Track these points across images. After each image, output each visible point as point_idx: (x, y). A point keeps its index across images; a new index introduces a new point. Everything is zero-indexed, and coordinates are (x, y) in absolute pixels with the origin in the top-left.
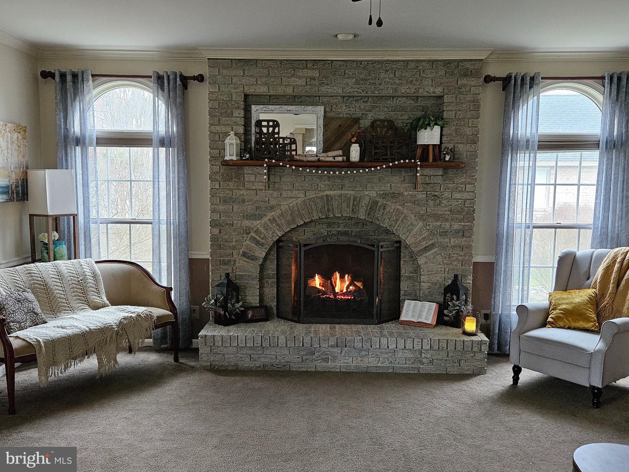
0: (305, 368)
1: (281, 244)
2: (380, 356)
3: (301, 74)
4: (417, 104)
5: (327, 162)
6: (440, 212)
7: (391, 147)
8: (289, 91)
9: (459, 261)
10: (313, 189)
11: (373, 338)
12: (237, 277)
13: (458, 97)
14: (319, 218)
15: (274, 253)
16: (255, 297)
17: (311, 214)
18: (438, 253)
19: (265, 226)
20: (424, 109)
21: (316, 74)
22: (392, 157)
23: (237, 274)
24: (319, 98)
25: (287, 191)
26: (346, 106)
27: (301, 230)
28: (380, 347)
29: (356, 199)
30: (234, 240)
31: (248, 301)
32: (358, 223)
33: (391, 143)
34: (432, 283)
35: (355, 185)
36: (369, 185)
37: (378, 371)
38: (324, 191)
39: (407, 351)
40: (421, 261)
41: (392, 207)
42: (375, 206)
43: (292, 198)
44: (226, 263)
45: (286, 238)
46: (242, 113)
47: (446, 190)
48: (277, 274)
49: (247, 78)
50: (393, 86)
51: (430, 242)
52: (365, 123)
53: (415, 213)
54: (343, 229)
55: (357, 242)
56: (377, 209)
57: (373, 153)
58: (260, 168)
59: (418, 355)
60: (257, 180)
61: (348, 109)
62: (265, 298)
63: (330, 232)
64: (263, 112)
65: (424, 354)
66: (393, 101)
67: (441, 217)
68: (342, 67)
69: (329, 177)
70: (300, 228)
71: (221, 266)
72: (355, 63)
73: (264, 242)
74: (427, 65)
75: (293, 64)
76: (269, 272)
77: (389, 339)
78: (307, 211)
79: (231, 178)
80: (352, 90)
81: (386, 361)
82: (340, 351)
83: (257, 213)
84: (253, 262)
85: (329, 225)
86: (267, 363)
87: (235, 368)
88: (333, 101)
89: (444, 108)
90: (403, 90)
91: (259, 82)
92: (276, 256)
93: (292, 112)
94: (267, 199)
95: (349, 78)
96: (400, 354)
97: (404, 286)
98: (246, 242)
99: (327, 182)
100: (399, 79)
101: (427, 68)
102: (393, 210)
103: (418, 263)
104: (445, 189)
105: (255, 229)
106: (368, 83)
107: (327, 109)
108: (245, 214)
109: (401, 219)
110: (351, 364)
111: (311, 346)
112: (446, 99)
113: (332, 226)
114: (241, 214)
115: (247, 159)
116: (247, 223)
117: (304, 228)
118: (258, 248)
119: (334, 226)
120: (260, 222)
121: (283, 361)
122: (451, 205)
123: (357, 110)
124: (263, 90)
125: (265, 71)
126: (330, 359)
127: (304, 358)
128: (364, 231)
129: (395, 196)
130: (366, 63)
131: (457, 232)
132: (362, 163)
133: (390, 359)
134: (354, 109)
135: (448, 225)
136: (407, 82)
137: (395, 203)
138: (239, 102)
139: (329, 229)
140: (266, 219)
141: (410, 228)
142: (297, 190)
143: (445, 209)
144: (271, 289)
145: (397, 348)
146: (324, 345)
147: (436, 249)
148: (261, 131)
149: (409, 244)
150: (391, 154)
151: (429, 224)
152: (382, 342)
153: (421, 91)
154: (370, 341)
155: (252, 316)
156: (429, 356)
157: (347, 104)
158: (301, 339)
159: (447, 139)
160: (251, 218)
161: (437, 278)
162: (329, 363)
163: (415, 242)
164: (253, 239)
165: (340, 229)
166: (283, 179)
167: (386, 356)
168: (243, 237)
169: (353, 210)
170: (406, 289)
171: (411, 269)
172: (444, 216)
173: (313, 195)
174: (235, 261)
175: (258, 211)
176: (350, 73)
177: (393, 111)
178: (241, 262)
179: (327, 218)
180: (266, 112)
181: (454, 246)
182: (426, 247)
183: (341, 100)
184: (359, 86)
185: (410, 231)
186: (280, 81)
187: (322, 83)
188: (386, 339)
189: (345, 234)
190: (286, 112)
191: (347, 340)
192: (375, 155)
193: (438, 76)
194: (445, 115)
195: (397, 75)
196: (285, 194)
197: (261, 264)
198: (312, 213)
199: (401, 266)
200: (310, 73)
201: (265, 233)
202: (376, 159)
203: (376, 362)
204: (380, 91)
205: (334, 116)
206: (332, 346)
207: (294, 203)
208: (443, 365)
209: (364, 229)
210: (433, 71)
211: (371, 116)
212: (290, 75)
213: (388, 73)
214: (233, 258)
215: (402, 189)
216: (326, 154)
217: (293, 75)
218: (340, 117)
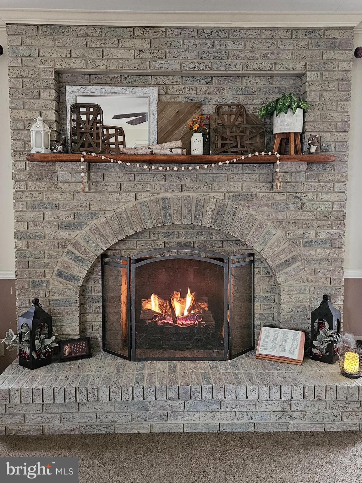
0: (137, 429)
1: (107, 259)
2: (236, 410)
3: (127, 45)
4: (272, 86)
5: (163, 155)
6: (303, 218)
7: (242, 137)
8: (113, 66)
9: (327, 278)
10: (145, 191)
11: (227, 387)
12: (51, 302)
13: (324, 74)
14: (154, 226)
15: (98, 271)
16: (75, 328)
17: (143, 222)
18: (301, 268)
19: (86, 237)
20: (281, 91)
21: (146, 44)
22: (243, 149)
23: (50, 299)
24: (151, 78)
25: (112, 194)
26: (185, 88)
27: (132, 241)
28: (236, 398)
29: (200, 202)
30: (46, 255)
31: (65, 333)
32: (202, 232)
33: (242, 132)
34: (294, 305)
35: (197, 185)
36: (214, 185)
37: (234, 431)
38: (159, 193)
39: (272, 402)
40: (281, 278)
41: (244, 212)
42: (223, 211)
43: (119, 201)
44: (36, 285)
45: (113, 251)
46: (53, 94)
47: (311, 190)
48: (103, 297)
49: (59, 50)
50: (244, 61)
51: (292, 255)
52: (209, 109)
53: (272, 219)
54: (184, 240)
55: (200, 256)
56: (226, 214)
57: (220, 145)
58: (77, 164)
59: (287, 407)
60: (74, 179)
61: (188, 92)
62: (88, 327)
63: (168, 244)
64: (81, 94)
65: (294, 406)
66: (242, 82)
67: (304, 223)
68: (179, 36)
69: (165, 175)
70: (131, 239)
71: (30, 289)
72: (196, 31)
73: (84, 257)
74: (285, 34)
75: (117, 33)
76: (93, 294)
77: (249, 387)
78: (139, 217)
79: (41, 177)
80: (192, 66)
81: (245, 416)
82: (182, 405)
83: (75, 221)
84: (71, 283)
85: (166, 235)
86: (84, 425)
87: (39, 433)
88: (169, 81)
89: (307, 88)
90: (255, 65)
91: (74, 55)
92: (101, 274)
93: (117, 95)
94: (88, 203)
95: (188, 50)
96: (263, 407)
97: (259, 308)
98: (62, 258)
99: (163, 182)
100: (251, 52)
101: (285, 38)
102: (245, 216)
103: (276, 280)
104: (309, 189)
105: (73, 241)
106: (212, 57)
107: (162, 92)
108: (60, 222)
109: (254, 227)
110: (198, 422)
111: (144, 399)
112: (309, 77)
113: (170, 236)
114: (55, 223)
115: (60, 152)
116: (62, 234)
117: (136, 240)
118: (77, 265)
119: (172, 237)
120: (79, 232)
121: (105, 420)
122: (316, 209)
123: (199, 93)
124: (78, 65)
125: (82, 41)
126: (169, 415)
127: (135, 415)
128: (210, 241)
129: (247, 198)
130: (209, 31)
131: (324, 242)
132: (206, 157)
133: (250, 414)
134: (195, 92)
135: (312, 233)
136: (260, 56)
137: (248, 206)
138: (49, 81)
139: (166, 240)
140: (86, 229)
141: (266, 237)
142: (126, 192)
143: (309, 213)
144: (96, 316)
145: (258, 398)
146: (162, 398)
147: (299, 264)
148: (79, 118)
149: (265, 258)
150: (242, 146)
151: (289, 232)
152: (238, 392)
153: (278, 67)
154: (223, 391)
155: (70, 353)
156: (301, 408)
157: (186, 86)
158: (131, 390)
159: (310, 127)
160: (68, 228)
161: (301, 299)
162: (169, 422)
163: (272, 255)
164: (71, 254)
165: (179, 240)
166: (106, 178)
167: (245, 409)
168: (58, 252)
169: (195, 216)
170: (261, 312)
171: (268, 288)
172: (308, 222)
173: (146, 197)
174: (48, 282)
175: (76, 218)
176: (189, 44)
177: (243, 95)
178: (56, 283)
179: (164, 226)
180: (85, 94)
181: (321, 259)
182: (286, 261)
183: (179, 80)
184: (200, 61)
185: (266, 241)
186: (101, 54)
187: (155, 56)
188: (244, 388)
189: (187, 246)
190: (110, 94)
191: (193, 389)
192: (222, 148)
193: (299, 48)
194: (308, 97)
195: (248, 47)
196: (109, 198)
197: (83, 286)
198: (144, 220)
199: (255, 284)
200: (139, 43)
201: (86, 245)
202: (223, 152)
203: (232, 418)
204: (227, 67)
205: (170, 100)
206: (172, 399)
207: (123, 207)
208: (320, 419)
209: (209, 240)
210: (292, 41)
211: (216, 100)
212: (113, 46)
213: (237, 43)
214: (46, 279)
215: (255, 189)
216: (161, 145)
217: (117, 47)
218: (178, 101)
